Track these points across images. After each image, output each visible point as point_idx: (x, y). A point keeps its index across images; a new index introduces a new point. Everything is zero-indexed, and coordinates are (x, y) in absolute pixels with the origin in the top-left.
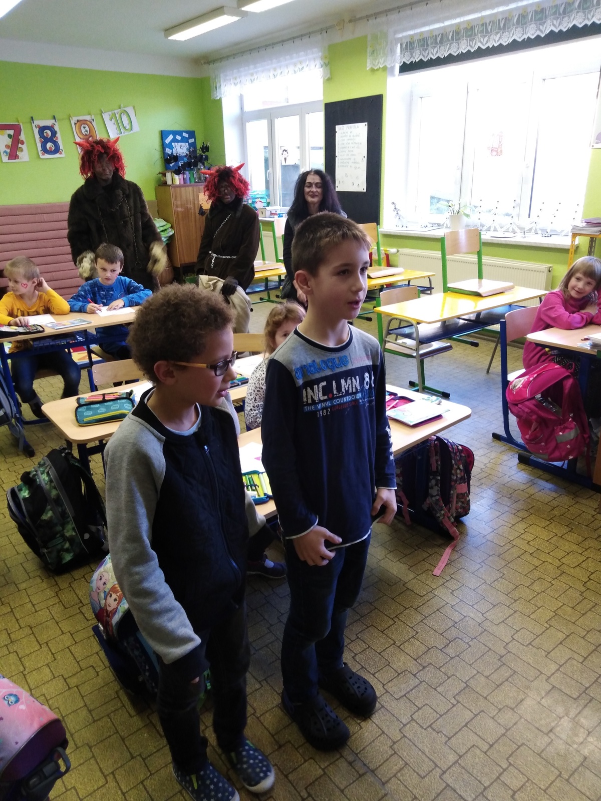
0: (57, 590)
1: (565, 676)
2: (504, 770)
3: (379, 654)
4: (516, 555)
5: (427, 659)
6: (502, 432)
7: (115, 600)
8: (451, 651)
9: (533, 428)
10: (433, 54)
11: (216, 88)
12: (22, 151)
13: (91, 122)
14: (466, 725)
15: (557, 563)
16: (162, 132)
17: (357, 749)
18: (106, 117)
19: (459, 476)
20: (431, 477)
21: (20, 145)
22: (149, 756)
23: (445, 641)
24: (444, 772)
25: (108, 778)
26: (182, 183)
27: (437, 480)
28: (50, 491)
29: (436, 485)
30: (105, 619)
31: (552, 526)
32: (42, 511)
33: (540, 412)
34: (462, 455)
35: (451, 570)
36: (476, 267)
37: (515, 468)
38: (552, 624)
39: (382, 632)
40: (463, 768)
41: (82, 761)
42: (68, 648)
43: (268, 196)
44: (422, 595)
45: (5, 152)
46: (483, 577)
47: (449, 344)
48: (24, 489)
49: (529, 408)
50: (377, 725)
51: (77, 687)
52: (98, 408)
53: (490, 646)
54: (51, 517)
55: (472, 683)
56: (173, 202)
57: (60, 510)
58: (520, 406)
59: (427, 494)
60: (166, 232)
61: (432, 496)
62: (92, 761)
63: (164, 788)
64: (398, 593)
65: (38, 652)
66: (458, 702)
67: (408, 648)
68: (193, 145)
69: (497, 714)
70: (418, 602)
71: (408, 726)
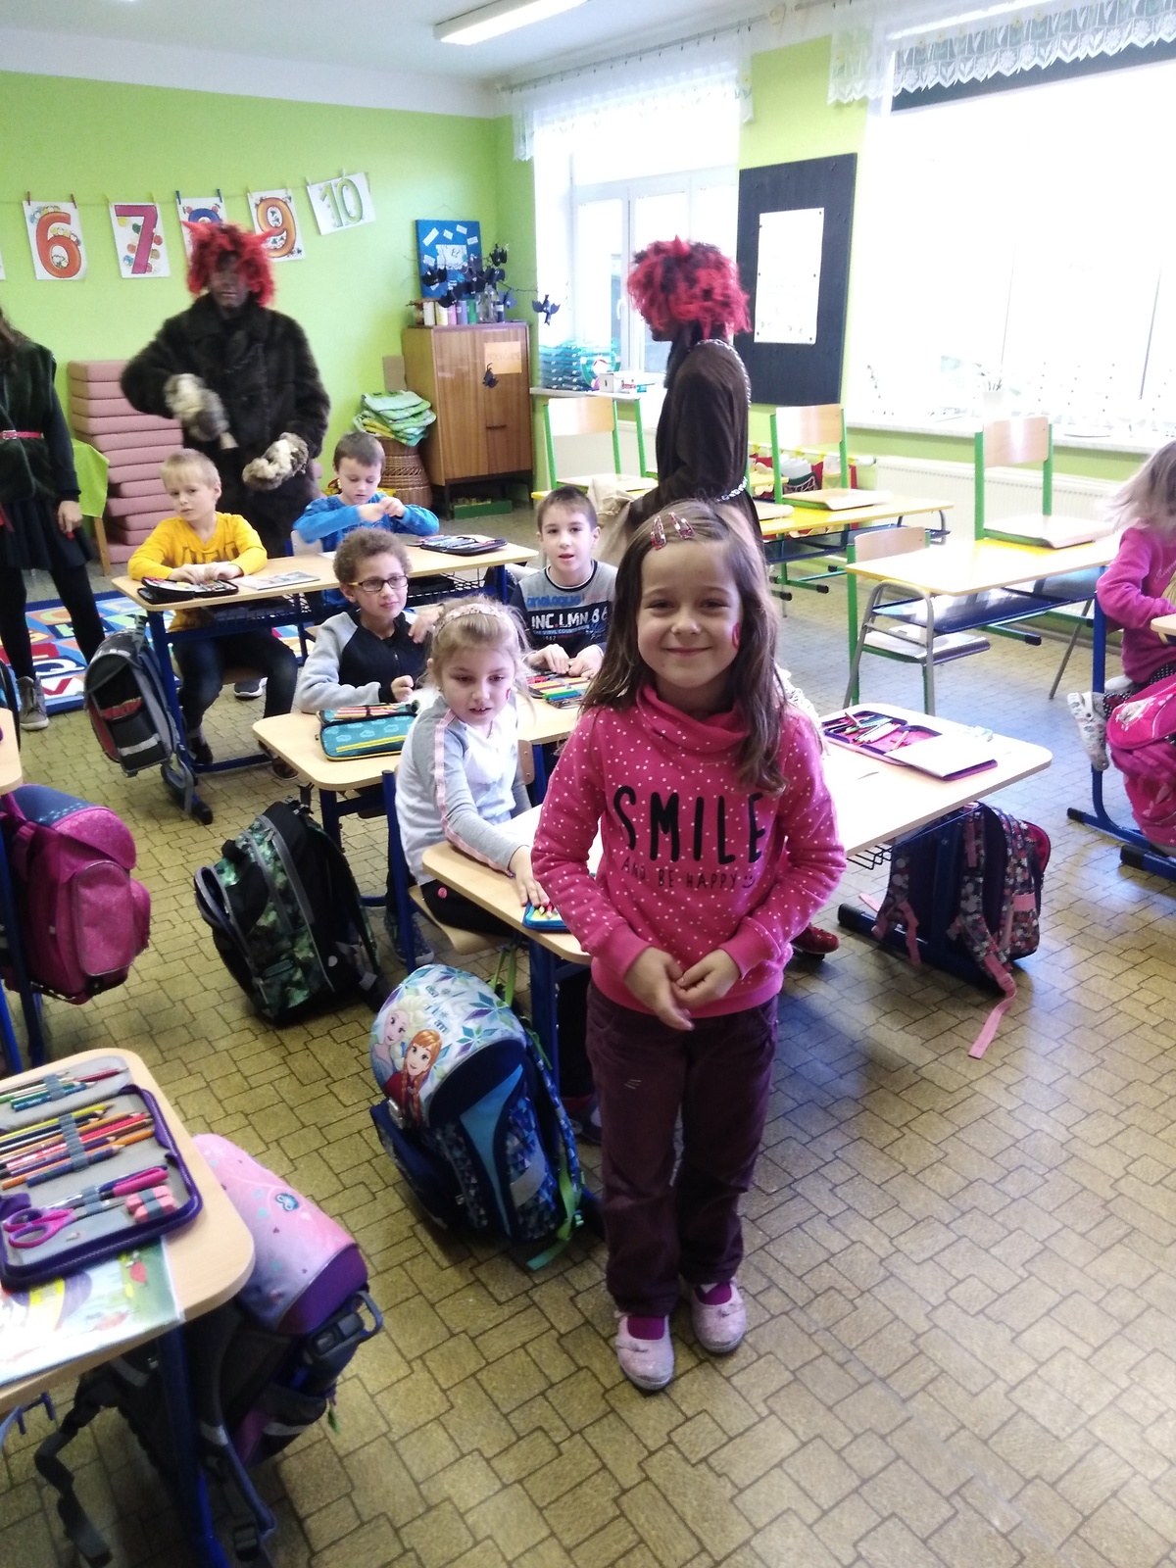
0: (283, 1054)
2: (1124, 1391)
3: (879, 1186)
4: (1124, 1029)
5: (967, 1200)
6: (1088, 807)
7: (424, 1057)
8: (1011, 1187)
9: (1160, 796)
10: (962, 73)
11: (524, 137)
12: (157, 256)
13: (285, 203)
14: (1048, 1314)
16: (417, 223)
17: (851, 1342)
18: (314, 192)
19: (1020, 879)
20: (966, 878)
21: (154, 246)
22: (481, 1334)
23: (1000, 1171)
24: (1014, 1388)
25: (414, 1364)
26: (454, 322)
27: (977, 884)
28: (274, 876)
29: (976, 892)
30: (403, 1090)
32: (259, 911)
34: (1028, 839)
35: (1002, 1049)
36: (1040, 494)
37: (1114, 873)
39: (881, 1150)
40: (1047, 1382)
42: (316, 1150)
43: (617, 350)
44: (951, 1090)
45: (127, 258)
46: (1064, 1065)
47: (982, 639)
48: (227, 869)
49: (1156, 758)
50: (884, 1305)
52: (361, 730)
53: (1085, 1183)
54: (275, 921)
55: (1054, 1243)
56: (437, 362)
57: (290, 910)
58: (1136, 753)
59: (956, 911)
60: (420, 417)
61: (967, 914)
63: (514, 1386)
64: (905, 1085)
66: (1031, 1274)
67: (931, 1179)
68: (475, 249)
69: (1104, 1297)
70: (943, 1102)
71: (942, 1309)
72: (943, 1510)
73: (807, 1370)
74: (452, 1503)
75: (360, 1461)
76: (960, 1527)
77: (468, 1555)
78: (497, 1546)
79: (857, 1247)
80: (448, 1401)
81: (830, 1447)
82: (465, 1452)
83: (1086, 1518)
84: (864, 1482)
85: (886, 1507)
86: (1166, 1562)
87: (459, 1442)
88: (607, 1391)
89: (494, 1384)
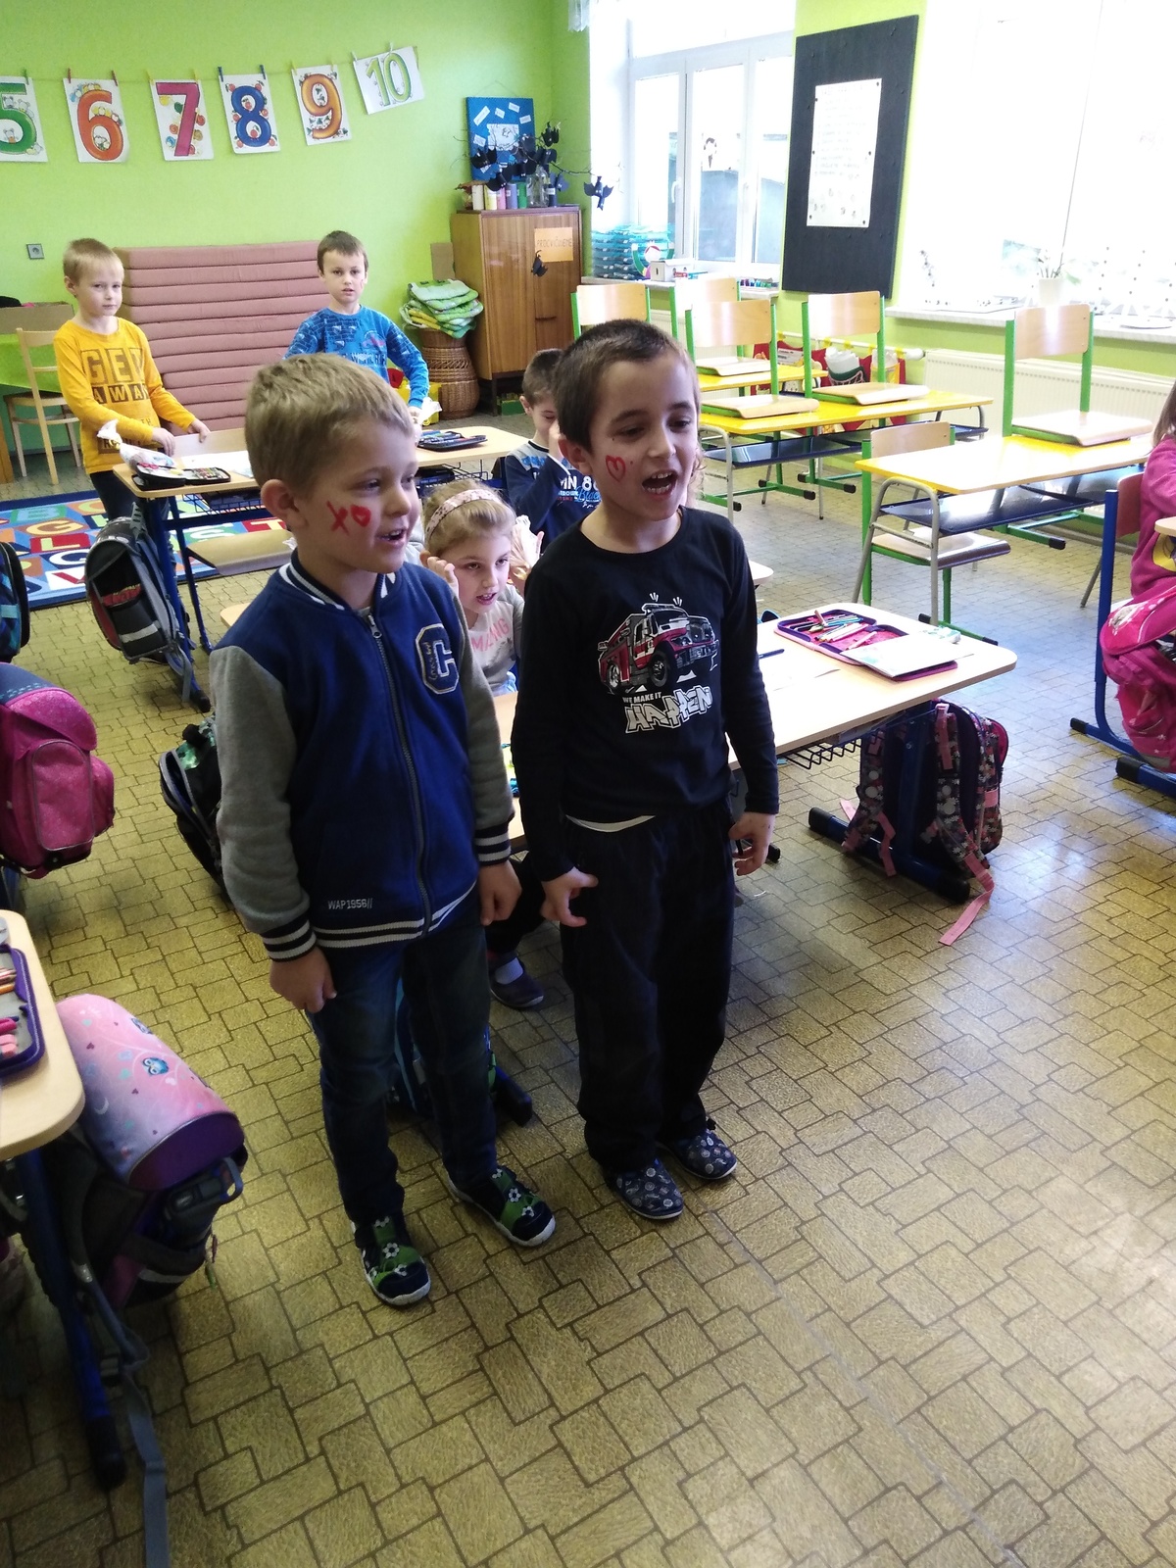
1: (1139, 1149)
2: (997, 1285)
3: (796, 1081)
4: (1080, 940)
5: (882, 1096)
6: (1090, 719)
8: (927, 1088)
9: (1144, 704)
12: (200, 137)
13: (331, 80)
14: (938, 1209)
15: (1161, 959)
16: (468, 101)
17: (735, 1225)
18: (361, 68)
20: (943, 780)
21: (197, 126)
23: (920, 1072)
24: (887, 1277)
25: (311, 1223)
26: (503, 207)
27: (954, 787)
29: (952, 795)
31: (1162, 894)
33: (1160, 673)
34: (988, 735)
35: (950, 955)
36: (1077, 389)
37: (1106, 785)
38: (1130, 1062)
39: (805, 1047)
40: (923, 1274)
41: (269, 1195)
42: (255, 1023)
43: (671, 236)
44: (888, 992)
45: (169, 139)
46: (1010, 972)
47: (1004, 542)
48: (187, 753)
50: (776, 1192)
51: (267, 1084)
53: (1004, 1087)
55: (960, 1144)
56: (484, 249)
58: (1124, 660)
59: (933, 814)
60: (467, 308)
61: (944, 816)
62: (286, 1196)
64: (844, 985)
65: (205, 1026)
66: (929, 1171)
67: (849, 1076)
68: (528, 129)
69: (999, 1196)
70: (880, 1003)
71: (832, 1199)
72: (792, 1384)
73: (686, 1249)
74: (324, 1349)
75: (244, 1307)
76: (806, 1399)
77: (329, 1395)
78: (358, 1389)
79: (761, 1137)
80: (337, 1257)
81: (695, 1320)
82: (344, 1304)
83: (931, 1398)
84: (721, 1353)
85: (736, 1378)
86: (1002, 1444)
87: (340, 1295)
88: (489, 1256)
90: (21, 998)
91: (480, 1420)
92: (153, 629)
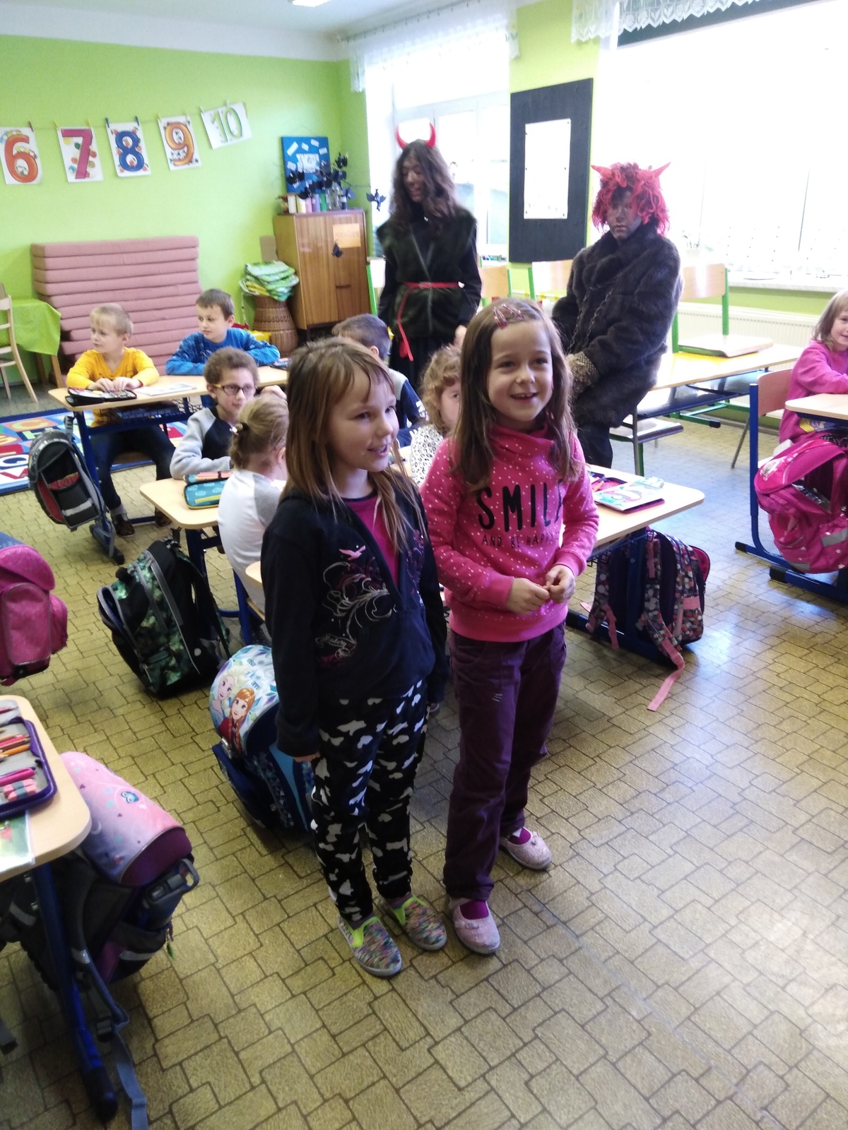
0: (162, 717)
1: (818, 828)
2: (733, 927)
3: (575, 797)
4: (760, 689)
5: (637, 804)
6: (749, 542)
7: (244, 706)
8: (667, 796)
9: (790, 527)
11: (358, 75)
12: (93, 165)
13: (186, 126)
14: (685, 878)
15: (816, 699)
16: (282, 139)
17: (544, 898)
18: (207, 118)
19: (687, 586)
20: (648, 586)
21: (91, 159)
23: (661, 785)
24: (655, 927)
25: (237, 918)
26: (310, 210)
27: (656, 590)
28: (152, 591)
29: (655, 596)
30: (230, 730)
31: (811, 655)
32: (142, 616)
33: (800, 504)
34: (693, 558)
35: (672, 705)
36: (720, 321)
37: (764, 586)
38: (805, 770)
39: (579, 773)
40: (680, 923)
41: (204, 900)
42: (181, 780)
44: (632, 732)
45: (72, 168)
46: (715, 714)
47: (678, 424)
48: (119, 587)
49: (785, 499)
50: (570, 874)
51: (194, 822)
52: (213, 488)
53: (721, 791)
54: (154, 624)
55: (694, 832)
56: (298, 240)
57: (164, 615)
58: (772, 496)
59: (642, 609)
60: (287, 280)
61: (649, 611)
62: (217, 901)
63: (306, 931)
64: (601, 729)
65: (144, 784)
66: (676, 852)
67: (611, 791)
68: (325, 157)
69: (726, 867)
70: (627, 740)
71: (610, 876)
72: (598, 1006)
73: (512, 918)
74: (256, 1007)
75: (194, 982)
76: (609, 1016)
77: (264, 1040)
78: (285, 1034)
79: (555, 837)
80: (259, 941)
81: (523, 967)
82: (268, 974)
83: (696, 1009)
84: (544, 989)
85: (558, 1005)
86: (750, 1036)
87: (264, 968)
89: (292, 930)
90: (35, 754)
91: (377, 1049)
92: (87, 505)
